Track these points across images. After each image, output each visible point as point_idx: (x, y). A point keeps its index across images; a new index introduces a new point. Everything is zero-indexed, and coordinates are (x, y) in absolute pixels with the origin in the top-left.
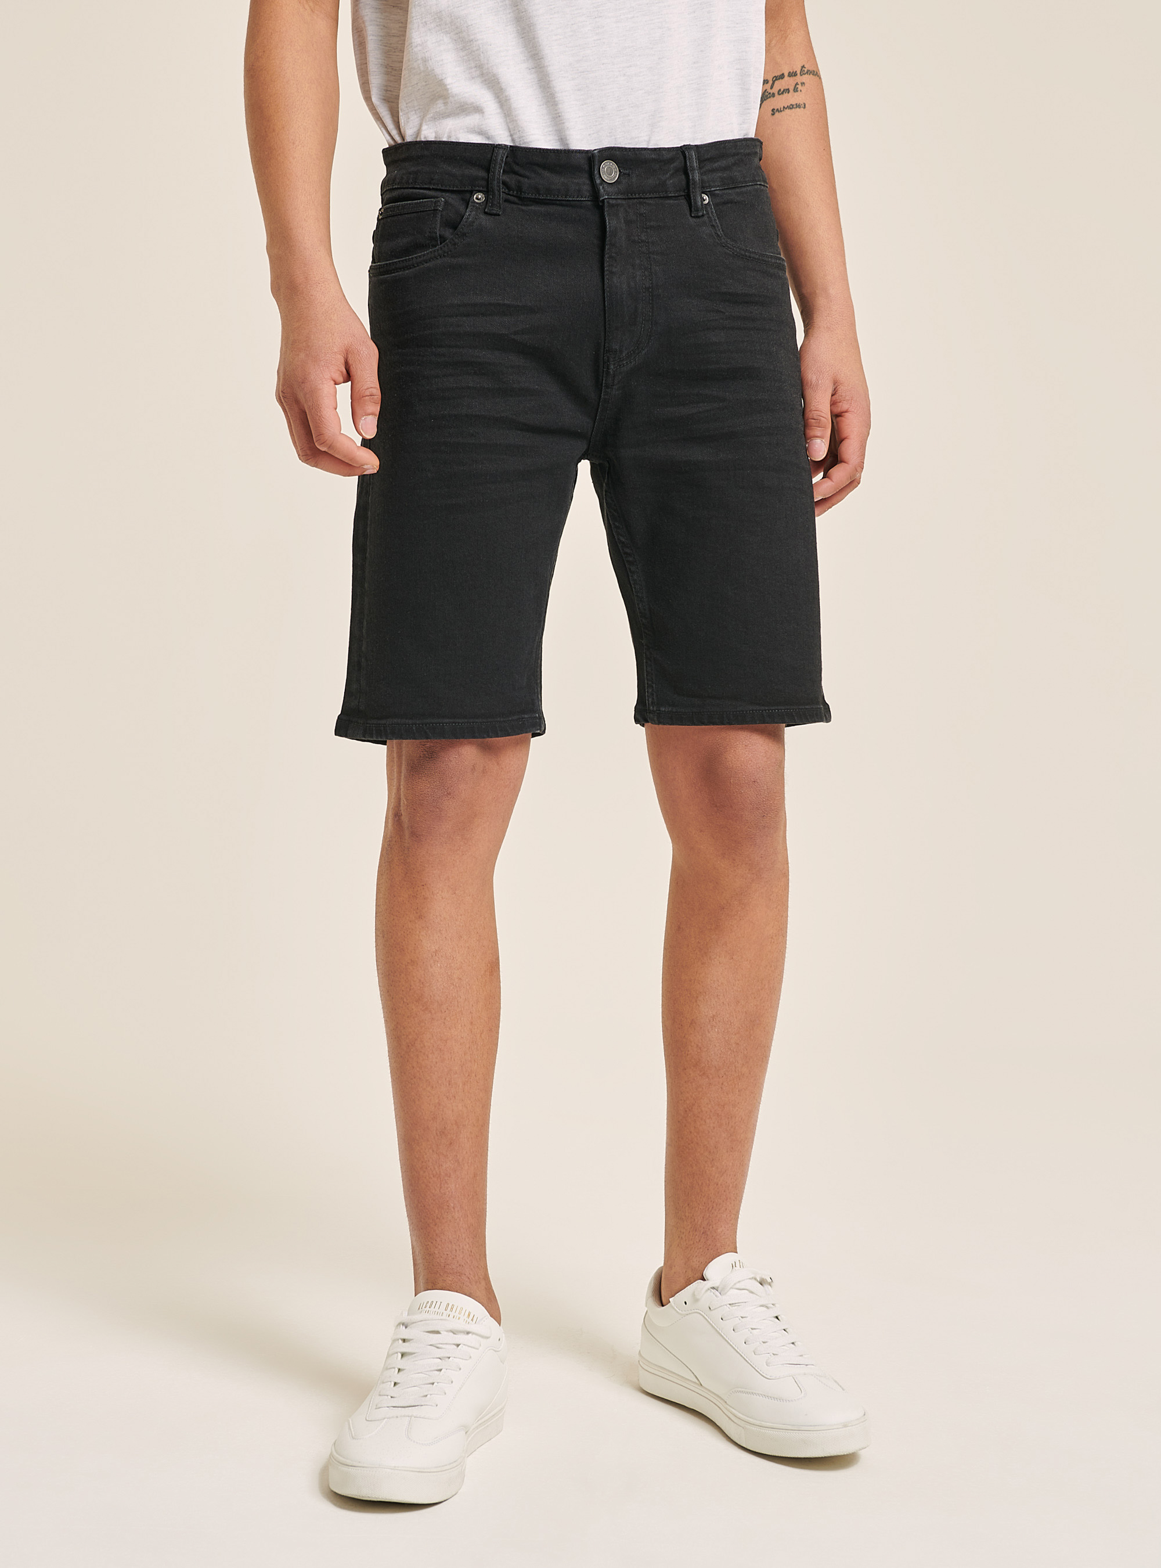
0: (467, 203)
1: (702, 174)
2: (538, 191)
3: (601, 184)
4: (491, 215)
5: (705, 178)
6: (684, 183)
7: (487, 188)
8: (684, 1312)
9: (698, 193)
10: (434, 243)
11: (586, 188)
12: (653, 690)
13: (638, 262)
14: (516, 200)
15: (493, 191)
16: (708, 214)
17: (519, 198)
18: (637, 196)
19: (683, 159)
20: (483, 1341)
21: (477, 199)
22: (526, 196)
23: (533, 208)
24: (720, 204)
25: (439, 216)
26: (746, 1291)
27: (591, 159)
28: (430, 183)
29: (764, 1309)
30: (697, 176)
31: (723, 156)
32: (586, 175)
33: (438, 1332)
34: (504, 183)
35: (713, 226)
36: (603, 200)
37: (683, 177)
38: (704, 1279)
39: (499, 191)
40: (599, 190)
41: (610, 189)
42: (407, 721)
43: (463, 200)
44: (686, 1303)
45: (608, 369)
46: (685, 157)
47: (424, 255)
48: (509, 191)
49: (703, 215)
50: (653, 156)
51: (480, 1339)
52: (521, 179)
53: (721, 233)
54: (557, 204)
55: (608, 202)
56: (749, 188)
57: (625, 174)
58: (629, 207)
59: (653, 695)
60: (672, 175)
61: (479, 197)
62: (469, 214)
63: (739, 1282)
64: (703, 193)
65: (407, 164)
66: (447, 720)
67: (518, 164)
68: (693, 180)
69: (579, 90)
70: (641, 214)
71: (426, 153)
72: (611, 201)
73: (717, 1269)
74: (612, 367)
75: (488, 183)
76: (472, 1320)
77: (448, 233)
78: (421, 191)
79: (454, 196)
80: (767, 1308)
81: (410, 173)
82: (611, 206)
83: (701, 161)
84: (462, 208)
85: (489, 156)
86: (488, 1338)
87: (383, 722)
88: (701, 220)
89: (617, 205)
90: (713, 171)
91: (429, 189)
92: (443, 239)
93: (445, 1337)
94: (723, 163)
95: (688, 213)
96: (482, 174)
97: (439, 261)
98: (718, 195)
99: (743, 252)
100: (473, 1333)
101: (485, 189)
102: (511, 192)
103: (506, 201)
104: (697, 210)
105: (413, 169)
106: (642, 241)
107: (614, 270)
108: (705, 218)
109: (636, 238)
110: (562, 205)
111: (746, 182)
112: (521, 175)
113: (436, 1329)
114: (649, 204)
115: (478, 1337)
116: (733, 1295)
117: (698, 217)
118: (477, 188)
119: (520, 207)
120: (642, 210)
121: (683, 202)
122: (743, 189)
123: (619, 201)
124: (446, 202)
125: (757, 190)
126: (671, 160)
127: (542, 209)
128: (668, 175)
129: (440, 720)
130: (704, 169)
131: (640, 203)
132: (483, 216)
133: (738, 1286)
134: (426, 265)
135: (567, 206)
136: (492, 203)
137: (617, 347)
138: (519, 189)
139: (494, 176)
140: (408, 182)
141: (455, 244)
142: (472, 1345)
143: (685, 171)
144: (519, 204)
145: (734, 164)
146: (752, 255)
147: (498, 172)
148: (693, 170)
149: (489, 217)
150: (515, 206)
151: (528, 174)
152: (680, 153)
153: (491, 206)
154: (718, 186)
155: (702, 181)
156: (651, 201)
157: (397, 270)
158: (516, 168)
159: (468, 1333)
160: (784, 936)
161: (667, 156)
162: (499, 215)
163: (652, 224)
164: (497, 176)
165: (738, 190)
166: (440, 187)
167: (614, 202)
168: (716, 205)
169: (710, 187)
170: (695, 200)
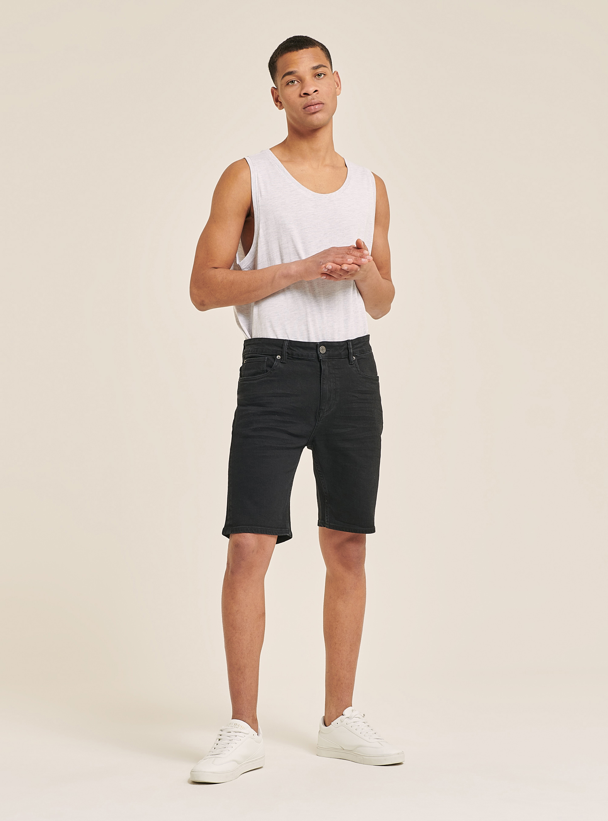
0: (275, 359)
1: (353, 350)
2: (299, 355)
3: (320, 354)
4: (283, 363)
5: (354, 351)
6: (347, 353)
7: (282, 354)
8: (337, 727)
9: (352, 356)
10: (264, 372)
11: (315, 355)
12: (328, 517)
13: (332, 380)
14: (291, 358)
15: (284, 355)
16: (355, 363)
17: (292, 357)
18: (332, 358)
19: (347, 345)
20: (245, 735)
21: (278, 358)
22: (294, 357)
23: (297, 361)
24: (358, 359)
25: (265, 363)
26: (358, 718)
27: (316, 346)
28: (262, 352)
29: (364, 723)
30: (352, 351)
31: (359, 343)
32: (315, 351)
33: (231, 732)
34: (287, 353)
35: (356, 367)
36: (321, 359)
37: (347, 351)
38: (343, 715)
39: (286, 355)
40: (319, 356)
41: (323, 356)
42: (246, 527)
43: (273, 358)
44: (337, 723)
45: (320, 415)
46: (348, 344)
47: (260, 376)
48: (289, 355)
49: (353, 364)
50: (337, 344)
51: (244, 734)
52: (293, 351)
53: (359, 369)
54: (304, 360)
55: (322, 360)
56: (368, 353)
57: (328, 350)
58: (329, 361)
59: (328, 519)
60: (343, 350)
61: (278, 357)
62: (275, 363)
63: (356, 715)
64: (353, 356)
65: (254, 346)
66: (259, 527)
67: (292, 346)
68: (350, 352)
69: (312, 321)
70: (333, 364)
71: (260, 342)
72: (323, 360)
73: (347, 712)
74: (321, 414)
75: (282, 352)
76: (243, 728)
77: (269, 369)
78: (259, 355)
79: (270, 357)
80: (365, 723)
81: (255, 349)
82: (323, 361)
83: (353, 345)
84: (273, 361)
85: (282, 343)
86: (248, 734)
87: (238, 527)
88: (353, 365)
89: (325, 361)
90: (357, 348)
91: (262, 354)
92: (267, 371)
93: (232, 734)
94: (359, 345)
95: (348, 363)
96: (279, 349)
97: (266, 378)
98: (358, 356)
99: (366, 376)
100: (243, 733)
101: (281, 354)
102: (289, 356)
103: (288, 358)
104: (351, 362)
105: (256, 347)
106: (333, 373)
107: (324, 383)
108: (354, 365)
109: (331, 372)
110: (306, 360)
111: (367, 351)
112: (292, 350)
113: (229, 731)
114: (335, 361)
115: (243, 734)
116: (355, 719)
117: (352, 364)
118: (278, 354)
119: (292, 360)
120: (333, 363)
121: (347, 359)
122: (366, 354)
123: (326, 360)
124: (268, 358)
125: (370, 353)
126: (343, 346)
127: (299, 361)
128: (342, 350)
129: (257, 527)
130: (354, 348)
131: (333, 360)
132: (280, 364)
133: (356, 716)
134: (261, 379)
135: (308, 360)
136: (283, 359)
137: (324, 408)
138: (292, 354)
139: (284, 350)
140: (254, 352)
141: (271, 373)
142: (241, 736)
143: (348, 348)
144: (292, 359)
145: (363, 345)
146: (369, 377)
147: (285, 349)
148: (350, 349)
149: (282, 364)
150: (290, 360)
151: (295, 349)
152: (346, 343)
153: (283, 360)
154: (358, 353)
155: (353, 352)
156: (336, 360)
157: (251, 380)
158: (291, 348)
159: (240, 732)
160: (365, 598)
161: (342, 344)
162: (285, 363)
163: (336, 367)
164: (285, 350)
165: (364, 354)
166: (265, 354)
167: (324, 360)
168: (358, 360)
169: (356, 354)
170: (351, 359)
